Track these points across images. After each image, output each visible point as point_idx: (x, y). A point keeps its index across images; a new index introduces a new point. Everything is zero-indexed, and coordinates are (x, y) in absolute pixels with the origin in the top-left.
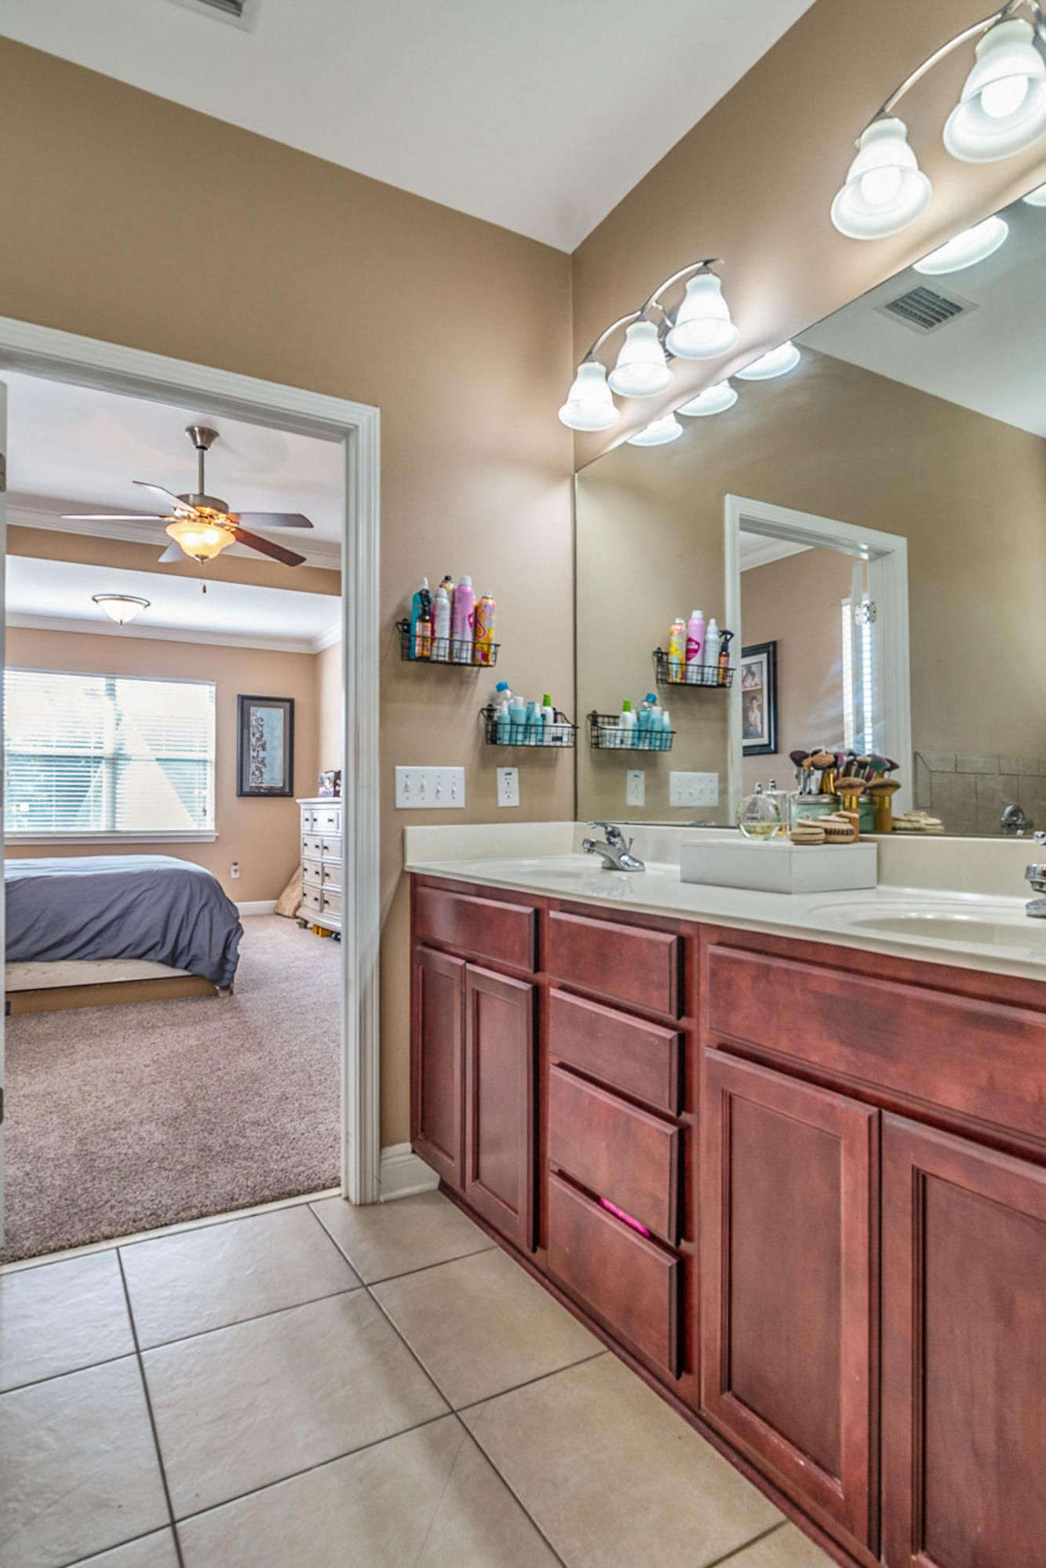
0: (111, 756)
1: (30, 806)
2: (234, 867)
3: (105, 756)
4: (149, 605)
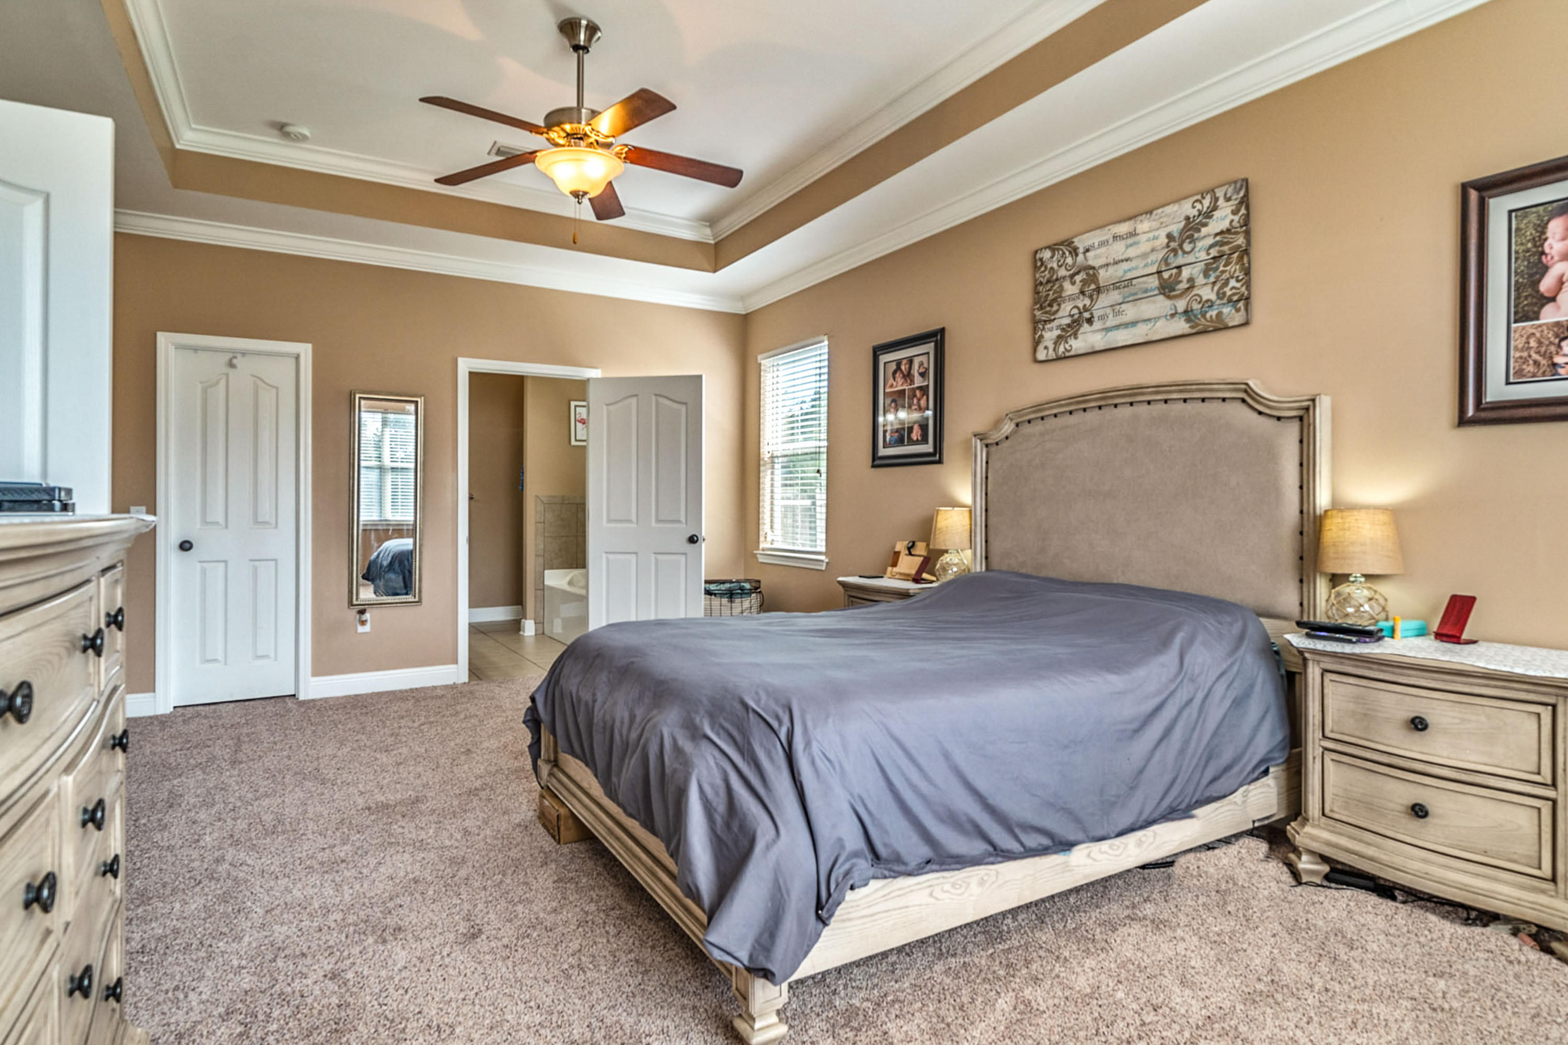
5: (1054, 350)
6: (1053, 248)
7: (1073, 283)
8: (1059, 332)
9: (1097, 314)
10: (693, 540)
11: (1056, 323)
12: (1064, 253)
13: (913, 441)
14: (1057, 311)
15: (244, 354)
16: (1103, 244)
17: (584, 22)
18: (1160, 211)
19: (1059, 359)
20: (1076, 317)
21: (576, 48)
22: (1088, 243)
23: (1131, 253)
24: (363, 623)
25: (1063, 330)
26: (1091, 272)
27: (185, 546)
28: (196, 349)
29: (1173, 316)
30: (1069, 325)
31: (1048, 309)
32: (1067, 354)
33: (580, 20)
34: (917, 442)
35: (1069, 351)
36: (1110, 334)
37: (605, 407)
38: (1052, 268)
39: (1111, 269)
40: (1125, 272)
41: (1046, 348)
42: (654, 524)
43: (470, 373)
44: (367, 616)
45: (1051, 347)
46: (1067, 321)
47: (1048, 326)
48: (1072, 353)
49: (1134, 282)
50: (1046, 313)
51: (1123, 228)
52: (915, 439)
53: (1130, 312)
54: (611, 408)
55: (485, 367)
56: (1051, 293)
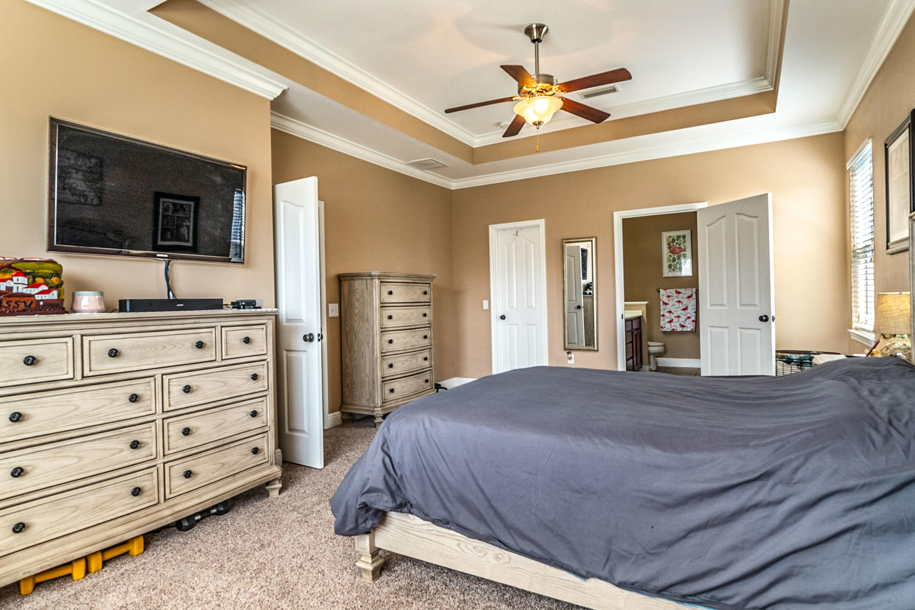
10: (764, 319)
15: (521, 228)
17: (534, 26)
21: (534, 41)
24: (570, 358)
27: (503, 317)
28: (504, 230)
33: (532, 25)
37: (706, 227)
42: (738, 307)
43: (623, 220)
44: (572, 355)
54: (710, 227)
55: (628, 215)
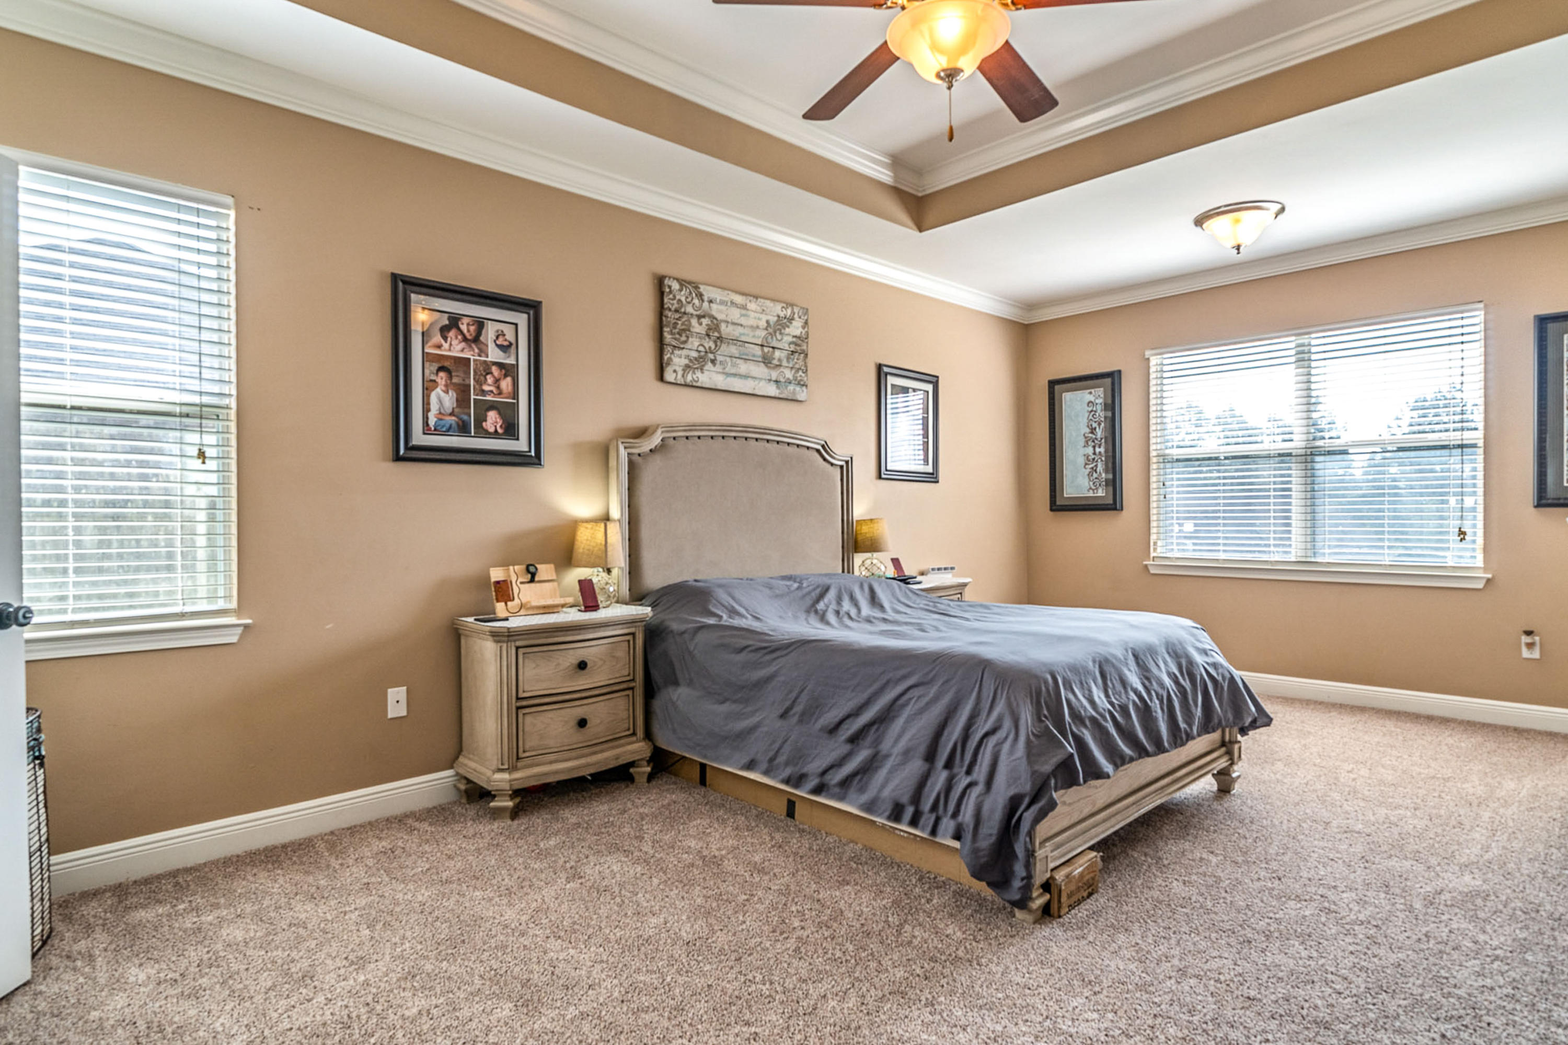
0: (1303, 452)
1: (1196, 525)
2: (1525, 639)
3: (1294, 452)
4: (1283, 210)
5: (683, 376)
6: (683, 283)
7: (701, 324)
8: (687, 361)
9: (719, 358)
11: (684, 352)
12: (691, 293)
13: (487, 432)
14: (685, 342)
16: (722, 303)
18: (762, 300)
19: (686, 385)
20: (703, 354)
22: (712, 296)
23: (743, 321)
25: (691, 361)
26: (715, 321)
29: (770, 380)
30: (696, 359)
31: (677, 336)
32: (695, 384)
34: (495, 435)
35: (697, 382)
36: (729, 379)
38: (680, 301)
39: (731, 327)
40: (741, 334)
41: (675, 371)
45: (680, 373)
46: (694, 354)
47: (677, 352)
48: (699, 384)
49: (747, 345)
50: (675, 339)
51: (739, 299)
52: (492, 430)
53: (743, 368)
56: (680, 322)
